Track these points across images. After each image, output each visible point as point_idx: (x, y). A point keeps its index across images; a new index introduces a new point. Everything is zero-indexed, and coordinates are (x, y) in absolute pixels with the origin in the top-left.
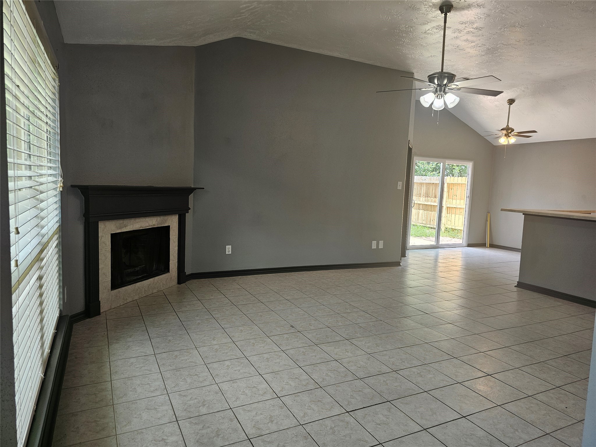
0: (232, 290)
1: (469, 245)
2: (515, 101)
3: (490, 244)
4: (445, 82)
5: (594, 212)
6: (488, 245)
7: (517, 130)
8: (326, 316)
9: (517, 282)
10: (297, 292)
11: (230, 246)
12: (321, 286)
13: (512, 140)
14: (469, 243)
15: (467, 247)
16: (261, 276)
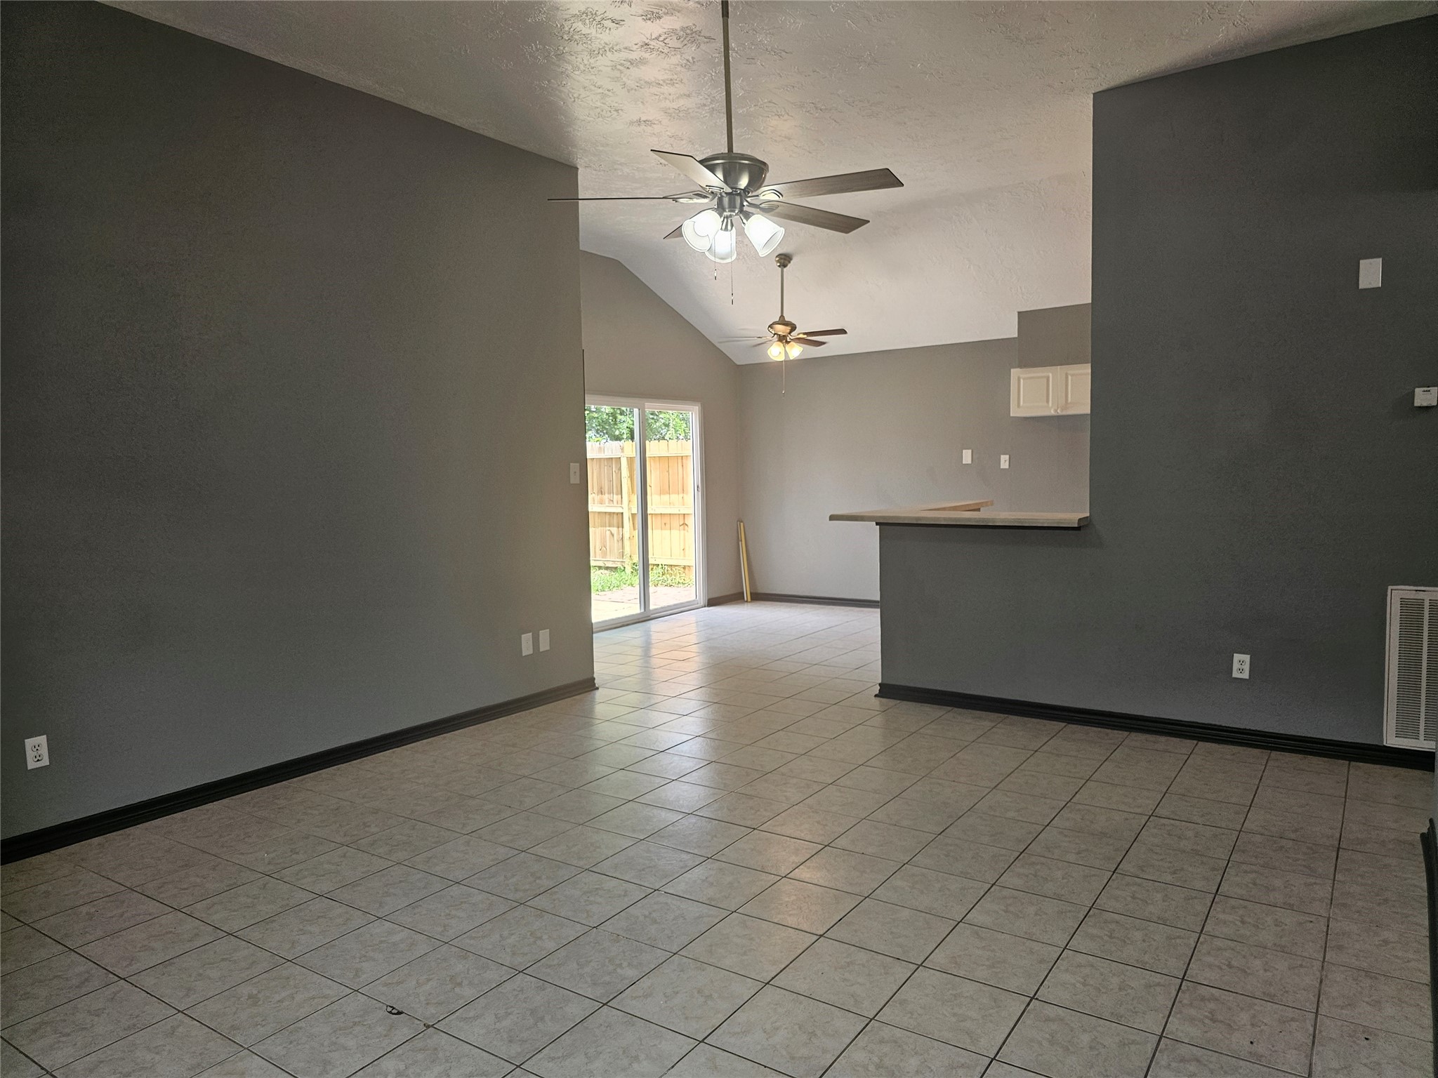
0: (84, 910)
1: (712, 602)
2: (791, 259)
3: (751, 593)
4: (744, 182)
5: (986, 504)
6: (747, 595)
7: (801, 329)
8: (489, 926)
9: (880, 684)
10: (344, 856)
11: (42, 739)
12: (413, 812)
13: (795, 351)
14: (711, 597)
15: (707, 608)
16: (184, 820)
